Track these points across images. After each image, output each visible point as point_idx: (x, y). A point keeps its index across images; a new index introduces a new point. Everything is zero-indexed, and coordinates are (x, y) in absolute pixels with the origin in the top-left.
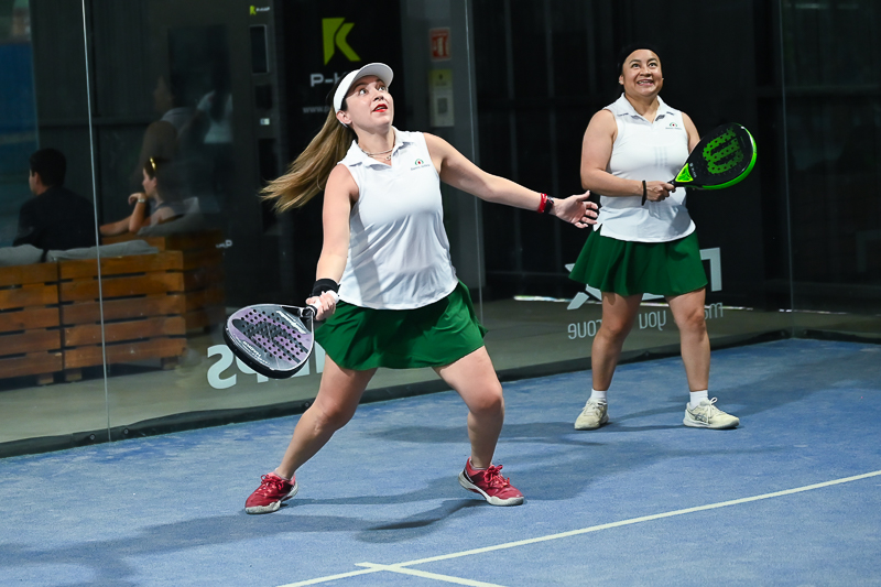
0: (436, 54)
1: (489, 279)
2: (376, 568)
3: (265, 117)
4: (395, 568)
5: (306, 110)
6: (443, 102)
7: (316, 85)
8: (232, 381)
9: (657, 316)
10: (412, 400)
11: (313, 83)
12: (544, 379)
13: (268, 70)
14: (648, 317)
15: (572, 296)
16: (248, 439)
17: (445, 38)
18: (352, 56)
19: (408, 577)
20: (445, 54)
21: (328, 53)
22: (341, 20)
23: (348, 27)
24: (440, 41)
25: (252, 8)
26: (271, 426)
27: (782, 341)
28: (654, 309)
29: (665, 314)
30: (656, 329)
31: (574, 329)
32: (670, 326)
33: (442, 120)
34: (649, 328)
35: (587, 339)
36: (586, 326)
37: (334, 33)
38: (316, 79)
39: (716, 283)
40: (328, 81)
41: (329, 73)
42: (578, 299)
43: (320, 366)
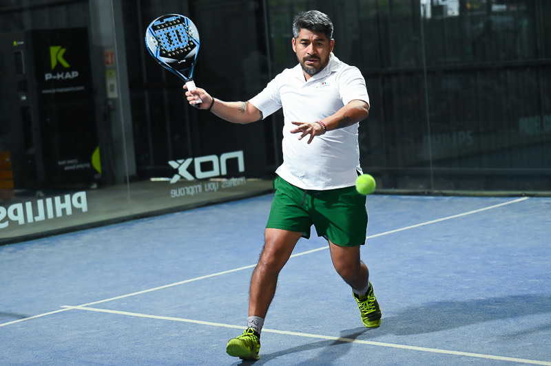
0: (108, 63)
1: (138, 171)
2: (69, 308)
3: (23, 95)
4: (80, 307)
5: (44, 92)
6: (112, 86)
7: (49, 80)
8: (6, 224)
9: (214, 184)
10: (95, 229)
11: (47, 78)
12: (160, 217)
13: (24, 72)
14: (209, 185)
15: (171, 176)
16: (14, 252)
17: (112, 55)
18: (65, 64)
19: (85, 311)
20: (112, 62)
21: (54, 64)
22: (58, 48)
23: (63, 51)
24: (110, 57)
25: (15, 43)
26: (26, 245)
28: (213, 182)
29: (217, 183)
30: (213, 191)
31: (174, 193)
32: (220, 189)
33: (113, 95)
34: (210, 191)
35: (181, 197)
36: (180, 190)
37: (56, 54)
38: (48, 76)
39: (241, 168)
40: (54, 77)
41: (54, 74)
42: (176, 178)
43: (50, 215)
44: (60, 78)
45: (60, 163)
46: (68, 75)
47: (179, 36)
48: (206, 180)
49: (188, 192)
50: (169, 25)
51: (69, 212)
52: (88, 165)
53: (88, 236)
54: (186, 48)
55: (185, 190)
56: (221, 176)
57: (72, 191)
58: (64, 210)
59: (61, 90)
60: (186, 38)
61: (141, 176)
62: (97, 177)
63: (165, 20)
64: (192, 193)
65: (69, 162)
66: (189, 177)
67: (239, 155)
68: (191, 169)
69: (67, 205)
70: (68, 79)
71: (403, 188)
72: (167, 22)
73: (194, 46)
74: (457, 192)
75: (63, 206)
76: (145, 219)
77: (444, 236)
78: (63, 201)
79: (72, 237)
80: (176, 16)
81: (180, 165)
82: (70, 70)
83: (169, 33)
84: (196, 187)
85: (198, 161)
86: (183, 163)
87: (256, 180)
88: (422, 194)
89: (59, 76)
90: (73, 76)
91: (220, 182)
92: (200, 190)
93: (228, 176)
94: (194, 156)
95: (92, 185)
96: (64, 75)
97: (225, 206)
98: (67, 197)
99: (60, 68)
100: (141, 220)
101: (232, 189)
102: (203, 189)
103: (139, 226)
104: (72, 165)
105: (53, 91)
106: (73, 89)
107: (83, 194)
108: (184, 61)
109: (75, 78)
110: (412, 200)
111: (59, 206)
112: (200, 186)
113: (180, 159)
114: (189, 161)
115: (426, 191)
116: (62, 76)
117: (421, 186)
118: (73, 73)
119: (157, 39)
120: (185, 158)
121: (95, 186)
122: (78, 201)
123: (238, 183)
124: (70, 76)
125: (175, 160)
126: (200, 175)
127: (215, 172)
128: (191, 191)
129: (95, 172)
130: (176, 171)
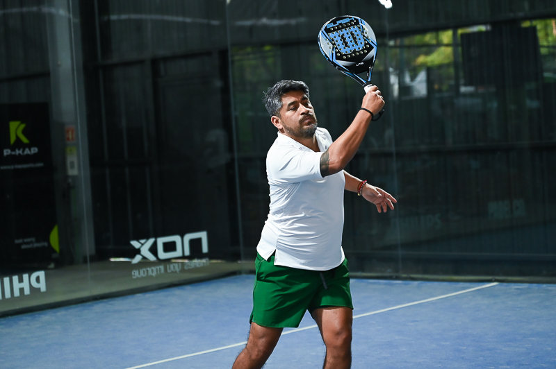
0: (68, 139)
1: (97, 250)
5: (2, 168)
6: (72, 163)
7: (7, 156)
9: (176, 265)
10: (53, 310)
11: (5, 154)
12: (120, 298)
14: (172, 266)
15: (133, 256)
17: (72, 131)
18: (25, 140)
20: (72, 138)
21: (13, 139)
22: (18, 123)
23: (23, 126)
24: (70, 133)
27: (238, 276)
28: (175, 263)
29: (180, 264)
30: (176, 272)
31: (136, 273)
32: (183, 271)
33: (73, 172)
34: (172, 272)
35: (142, 278)
36: (141, 271)
37: (16, 129)
38: (7, 152)
39: (205, 249)
40: (13, 153)
41: (13, 149)
42: (138, 259)
43: (8, 295)
44: (19, 154)
45: (17, 241)
46: (27, 151)
47: (355, 39)
48: (168, 261)
49: (150, 273)
50: (342, 27)
51: (27, 291)
52: (46, 244)
53: (47, 317)
54: (363, 50)
55: (147, 271)
56: (184, 257)
57: (30, 271)
58: (22, 290)
59: (19, 167)
60: (362, 40)
61: (101, 255)
62: (54, 256)
63: (338, 22)
64: (154, 274)
65: (26, 240)
66: (151, 257)
67: (203, 235)
68: (153, 250)
69: (25, 285)
70: (28, 155)
71: (370, 271)
72: (340, 24)
73: (371, 48)
74: (426, 276)
75: (21, 285)
76: (105, 300)
77: (413, 321)
78: (21, 280)
79: (29, 318)
80: (350, 18)
81: (142, 244)
82: (29, 146)
83: (343, 35)
84: (158, 268)
85: (161, 241)
86: (145, 242)
87: (219, 261)
88: (390, 278)
89: (17, 152)
90: (33, 152)
91: (183, 263)
92: (163, 271)
93: (190, 258)
94: (156, 236)
95: (49, 264)
96: (23, 151)
97: (188, 288)
98: (25, 276)
99: (19, 144)
100: (101, 301)
101: (196, 270)
102: (166, 269)
103: (99, 307)
104: (28, 243)
105: (12, 167)
106: (32, 165)
107: (41, 274)
108: (362, 63)
109: (35, 154)
110: (379, 284)
111: (17, 285)
112: (162, 267)
113: (142, 238)
114: (151, 241)
115: (394, 275)
116: (21, 152)
117: (389, 270)
118: (32, 149)
119: (331, 41)
120: (147, 238)
121: (52, 266)
122: (37, 280)
123: (202, 265)
124: (29, 152)
125: (137, 239)
126: (162, 255)
127: (178, 253)
128: (153, 271)
129: (54, 251)
130: (138, 251)
